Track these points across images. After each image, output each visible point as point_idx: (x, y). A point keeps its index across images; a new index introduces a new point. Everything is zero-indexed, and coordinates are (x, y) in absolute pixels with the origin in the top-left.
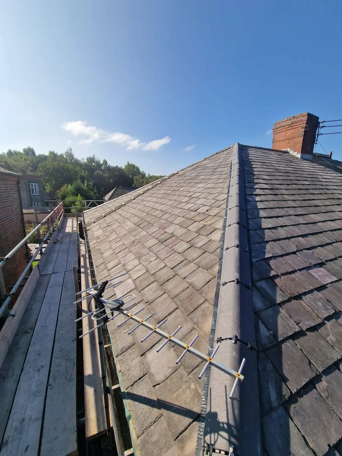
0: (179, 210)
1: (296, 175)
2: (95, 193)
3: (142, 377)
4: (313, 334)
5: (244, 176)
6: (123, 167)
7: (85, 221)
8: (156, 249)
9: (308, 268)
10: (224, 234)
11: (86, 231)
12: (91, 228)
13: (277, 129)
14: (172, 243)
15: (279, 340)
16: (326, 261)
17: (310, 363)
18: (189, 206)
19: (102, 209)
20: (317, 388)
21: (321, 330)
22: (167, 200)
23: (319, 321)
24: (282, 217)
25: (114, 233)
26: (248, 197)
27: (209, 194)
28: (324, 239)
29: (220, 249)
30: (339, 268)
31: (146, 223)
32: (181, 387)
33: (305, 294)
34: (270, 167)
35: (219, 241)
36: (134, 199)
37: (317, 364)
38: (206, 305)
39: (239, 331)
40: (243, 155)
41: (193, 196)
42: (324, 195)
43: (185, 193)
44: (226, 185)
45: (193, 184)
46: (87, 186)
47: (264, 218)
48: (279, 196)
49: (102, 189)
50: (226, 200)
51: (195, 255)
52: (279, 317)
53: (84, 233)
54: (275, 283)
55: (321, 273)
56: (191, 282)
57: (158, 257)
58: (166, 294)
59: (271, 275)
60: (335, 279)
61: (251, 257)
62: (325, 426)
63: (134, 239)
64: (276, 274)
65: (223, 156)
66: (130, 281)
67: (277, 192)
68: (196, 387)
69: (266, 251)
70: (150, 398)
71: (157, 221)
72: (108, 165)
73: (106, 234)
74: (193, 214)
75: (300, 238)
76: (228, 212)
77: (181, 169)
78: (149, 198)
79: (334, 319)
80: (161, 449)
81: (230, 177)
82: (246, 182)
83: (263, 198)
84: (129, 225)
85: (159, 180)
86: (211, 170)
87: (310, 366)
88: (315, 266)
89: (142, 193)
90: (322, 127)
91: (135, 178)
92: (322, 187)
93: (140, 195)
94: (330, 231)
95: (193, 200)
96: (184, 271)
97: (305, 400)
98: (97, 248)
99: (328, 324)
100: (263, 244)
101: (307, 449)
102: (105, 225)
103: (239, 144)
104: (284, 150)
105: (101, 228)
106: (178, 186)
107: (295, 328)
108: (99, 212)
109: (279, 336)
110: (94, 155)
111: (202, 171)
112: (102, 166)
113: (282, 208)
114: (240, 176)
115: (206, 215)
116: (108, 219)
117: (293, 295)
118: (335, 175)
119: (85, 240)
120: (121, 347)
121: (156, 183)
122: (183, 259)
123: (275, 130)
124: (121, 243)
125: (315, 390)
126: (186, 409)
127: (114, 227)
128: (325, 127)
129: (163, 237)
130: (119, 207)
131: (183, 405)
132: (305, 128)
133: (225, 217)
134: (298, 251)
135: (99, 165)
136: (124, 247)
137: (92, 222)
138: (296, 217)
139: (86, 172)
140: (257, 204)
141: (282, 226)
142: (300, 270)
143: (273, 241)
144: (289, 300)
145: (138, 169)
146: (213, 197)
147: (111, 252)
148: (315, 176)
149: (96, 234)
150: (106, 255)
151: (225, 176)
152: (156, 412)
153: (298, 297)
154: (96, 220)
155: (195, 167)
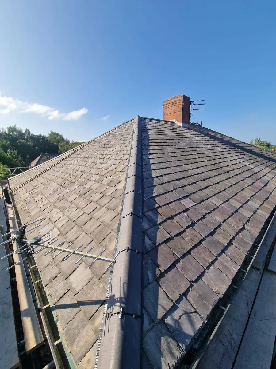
0: (95, 170)
1: (179, 139)
2: (20, 161)
3: (66, 293)
4: (178, 238)
5: (142, 140)
6: (47, 135)
7: (11, 187)
8: (76, 202)
9: (179, 200)
10: (126, 184)
11: (12, 196)
12: (17, 193)
13: (166, 106)
14: (89, 195)
15: (157, 245)
16: (191, 194)
17: (174, 254)
18: (103, 165)
19: (27, 175)
20: (177, 267)
21: (183, 235)
22: (85, 163)
23: (183, 229)
24: (166, 168)
25: (40, 194)
26: (144, 156)
27: (117, 156)
28: (191, 180)
29: (122, 194)
30: (198, 197)
31: (68, 183)
32: (94, 289)
33: (176, 215)
34: (161, 134)
35: (123, 189)
36: (58, 164)
37: (178, 253)
38: (113, 233)
39: (131, 244)
40: (142, 125)
41: (105, 158)
42: (195, 151)
43: (99, 156)
44: (129, 148)
45: (106, 148)
46: (10, 154)
47: (154, 170)
48: (166, 154)
49: (28, 156)
50: (128, 160)
51: (106, 201)
52: (158, 231)
53: (10, 198)
54: (158, 212)
55: (187, 202)
56: (103, 221)
57: (78, 207)
58: (85, 233)
59: (156, 207)
60: (195, 204)
61: (143, 197)
62: (178, 285)
63: (58, 196)
64: (159, 206)
65: (128, 125)
66: (55, 229)
67: (165, 151)
68: (103, 285)
69: (153, 192)
70: (72, 303)
71: (77, 180)
72: (31, 134)
73: (33, 196)
74: (106, 171)
75: (177, 181)
76: (129, 167)
77: (97, 137)
78: (71, 162)
79: (191, 227)
80: (79, 330)
81: (132, 142)
82: (143, 145)
83: (155, 156)
84: (54, 185)
85: (79, 146)
86: (119, 137)
87: (174, 255)
88: (184, 197)
89: (65, 158)
90: (193, 105)
91: (59, 144)
92: (193, 146)
93: (63, 160)
94: (196, 174)
95: (106, 161)
96: (97, 214)
97: (169, 275)
98: (24, 209)
99: (187, 230)
100: (152, 188)
101: (168, 299)
102: (32, 188)
103: (139, 116)
104: (171, 120)
105: (27, 192)
106: (94, 150)
107: (167, 236)
108: (25, 177)
109: (157, 243)
110: (16, 125)
111: (113, 137)
112: (25, 135)
113: (167, 162)
114: (138, 141)
115: (115, 171)
116: (34, 183)
117: (168, 217)
118: (203, 137)
119: (12, 204)
120: (49, 278)
121: (76, 149)
122: (97, 205)
123: (165, 106)
124: (47, 201)
125: (175, 268)
126: (96, 300)
127: (39, 189)
128: (194, 105)
129: (82, 192)
130: (44, 172)
131: (95, 299)
132: (183, 105)
133: (127, 172)
134: (174, 190)
135: (21, 134)
136: (50, 204)
137: (18, 187)
138: (176, 168)
139: (8, 141)
140: (149, 161)
141: (165, 175)
142: (174, 201)
143: (159, 185)
144: (166, 221)
145: (61, 137)
146: (120, 158)
147: (38, 210)
148: (190, 139)
149: (23, 197)
150: (33, 213)
151: (129, 141)
152: (76, 309)
153: (172, 218)
154: (22, 185)
155: (108, 134)
